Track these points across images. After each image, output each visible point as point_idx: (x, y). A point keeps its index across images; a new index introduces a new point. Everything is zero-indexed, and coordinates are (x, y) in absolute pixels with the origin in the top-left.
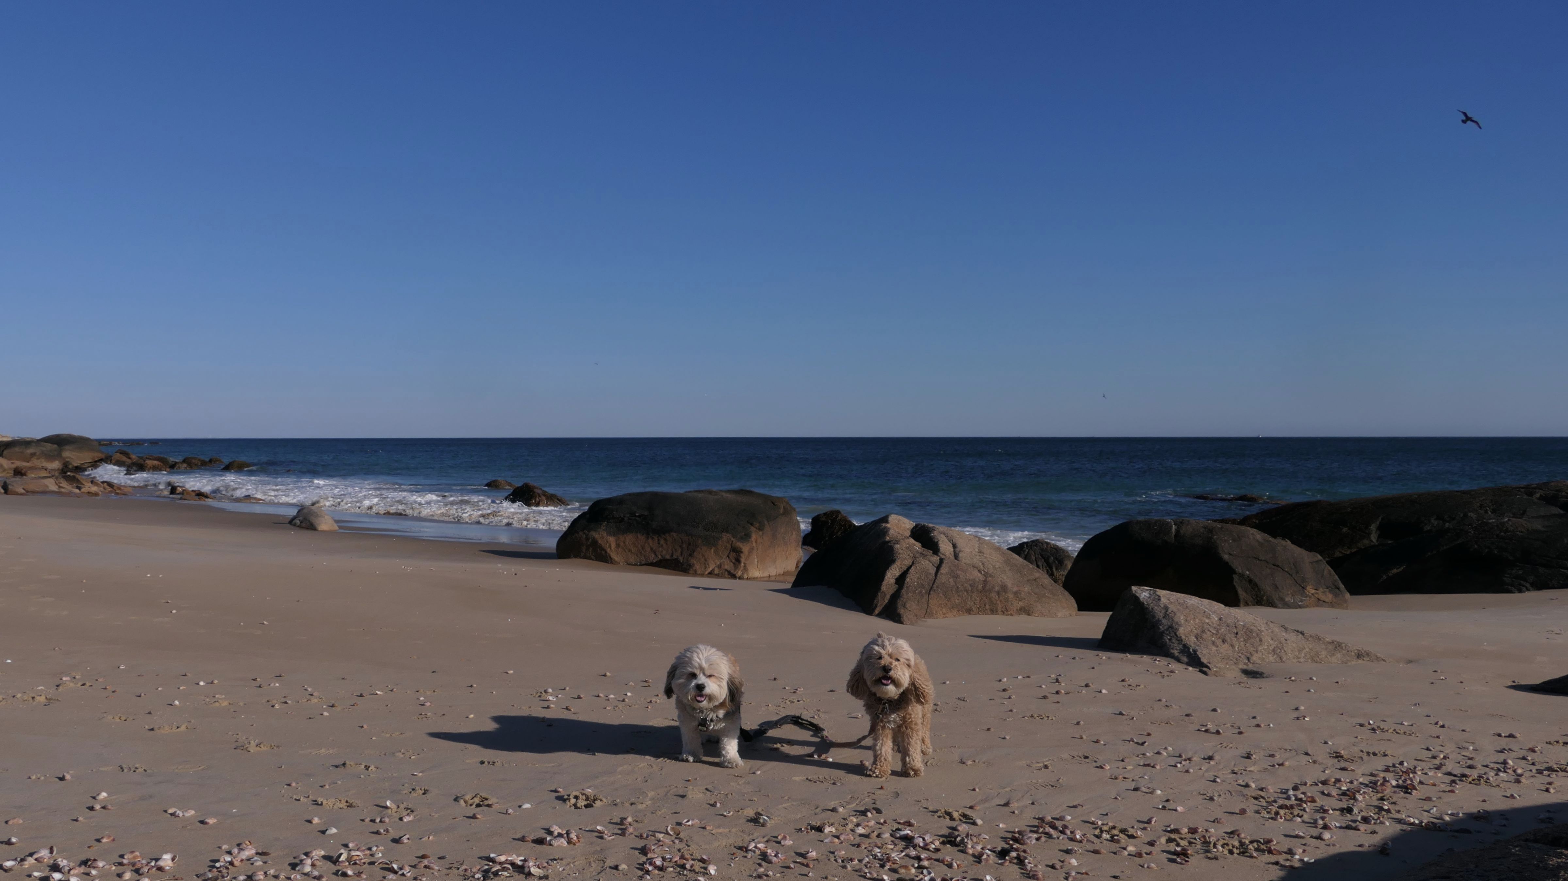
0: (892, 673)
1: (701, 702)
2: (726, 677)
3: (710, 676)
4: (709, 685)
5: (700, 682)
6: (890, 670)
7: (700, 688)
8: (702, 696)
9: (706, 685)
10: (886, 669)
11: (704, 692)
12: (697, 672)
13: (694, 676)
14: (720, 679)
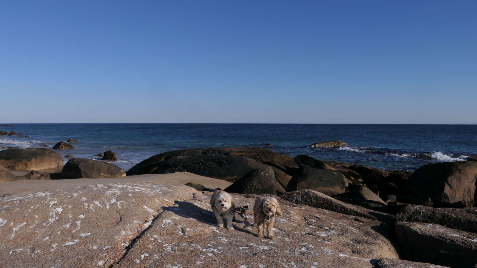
1: (223, 209)
2: (230, 201)
3: (226, 201)
4: (225, 204)
5: (222, 204)
7: (223, 205)
9: (224, 204)
11: (224, 207)
12: (222, 200)
13: (221, 201)
14: (229, 202)
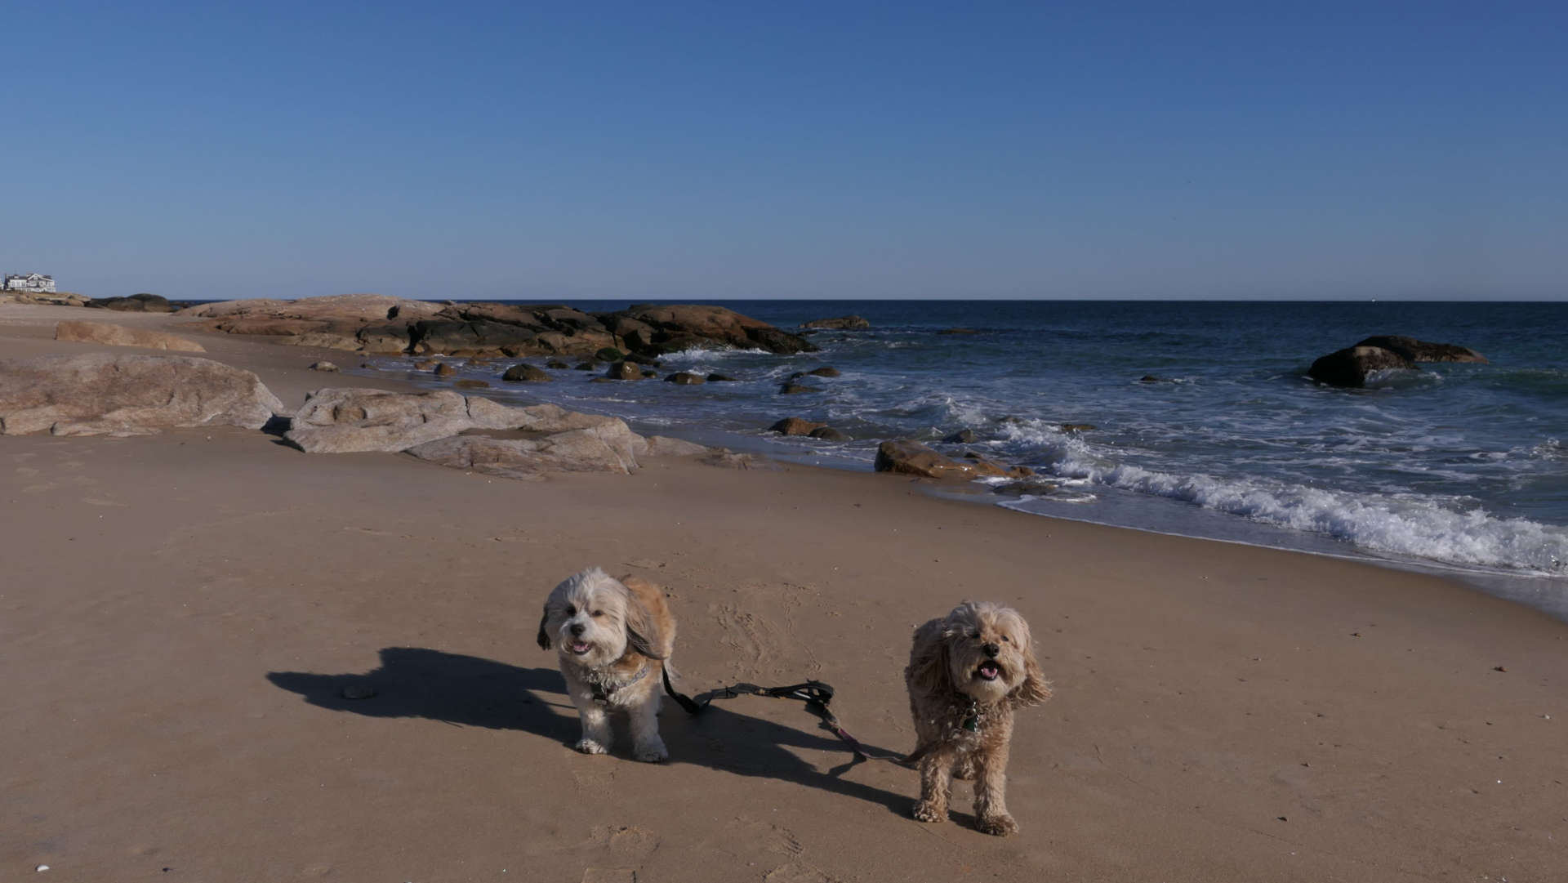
0: (998, 657)
1: (582, 653)
2: (622, 616)
3: (596, 615)
4: (590, 628)
5: (579, 623)
6: (997, 651)
8: (582, 644)
10: (990, 651)
11: (582, 638)
12: (577, 607)
13: (572, 612)
